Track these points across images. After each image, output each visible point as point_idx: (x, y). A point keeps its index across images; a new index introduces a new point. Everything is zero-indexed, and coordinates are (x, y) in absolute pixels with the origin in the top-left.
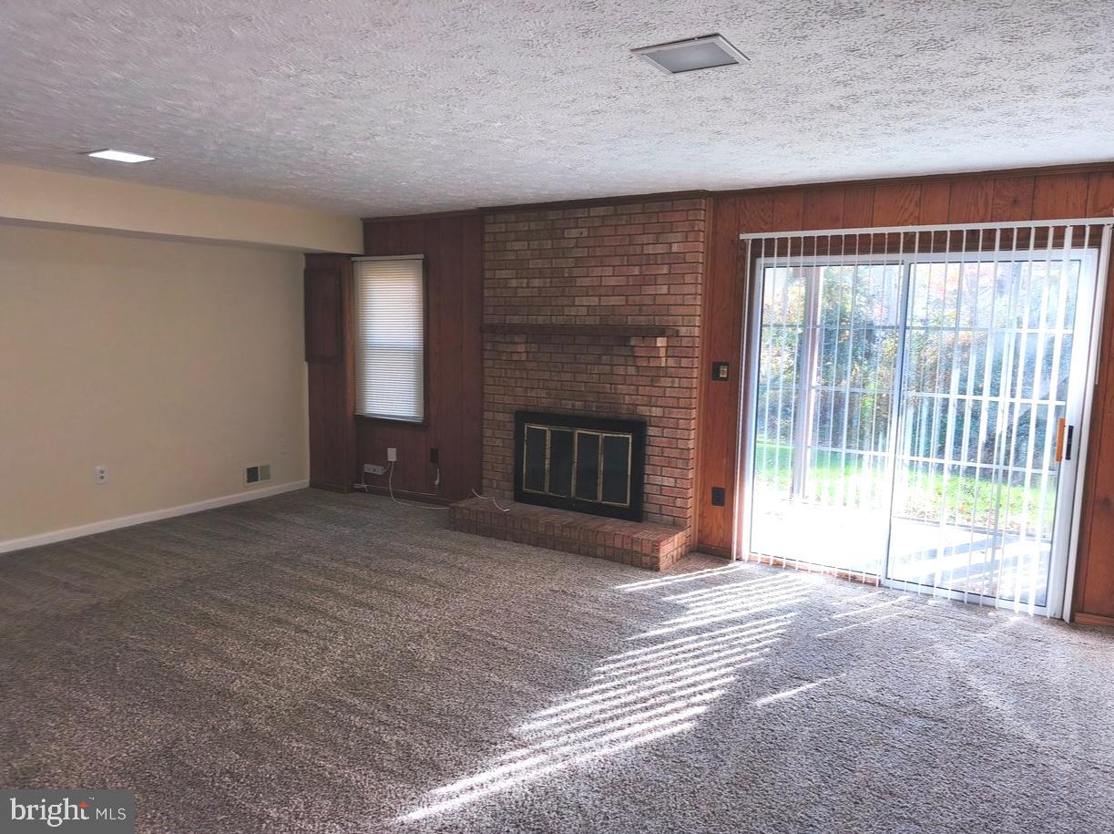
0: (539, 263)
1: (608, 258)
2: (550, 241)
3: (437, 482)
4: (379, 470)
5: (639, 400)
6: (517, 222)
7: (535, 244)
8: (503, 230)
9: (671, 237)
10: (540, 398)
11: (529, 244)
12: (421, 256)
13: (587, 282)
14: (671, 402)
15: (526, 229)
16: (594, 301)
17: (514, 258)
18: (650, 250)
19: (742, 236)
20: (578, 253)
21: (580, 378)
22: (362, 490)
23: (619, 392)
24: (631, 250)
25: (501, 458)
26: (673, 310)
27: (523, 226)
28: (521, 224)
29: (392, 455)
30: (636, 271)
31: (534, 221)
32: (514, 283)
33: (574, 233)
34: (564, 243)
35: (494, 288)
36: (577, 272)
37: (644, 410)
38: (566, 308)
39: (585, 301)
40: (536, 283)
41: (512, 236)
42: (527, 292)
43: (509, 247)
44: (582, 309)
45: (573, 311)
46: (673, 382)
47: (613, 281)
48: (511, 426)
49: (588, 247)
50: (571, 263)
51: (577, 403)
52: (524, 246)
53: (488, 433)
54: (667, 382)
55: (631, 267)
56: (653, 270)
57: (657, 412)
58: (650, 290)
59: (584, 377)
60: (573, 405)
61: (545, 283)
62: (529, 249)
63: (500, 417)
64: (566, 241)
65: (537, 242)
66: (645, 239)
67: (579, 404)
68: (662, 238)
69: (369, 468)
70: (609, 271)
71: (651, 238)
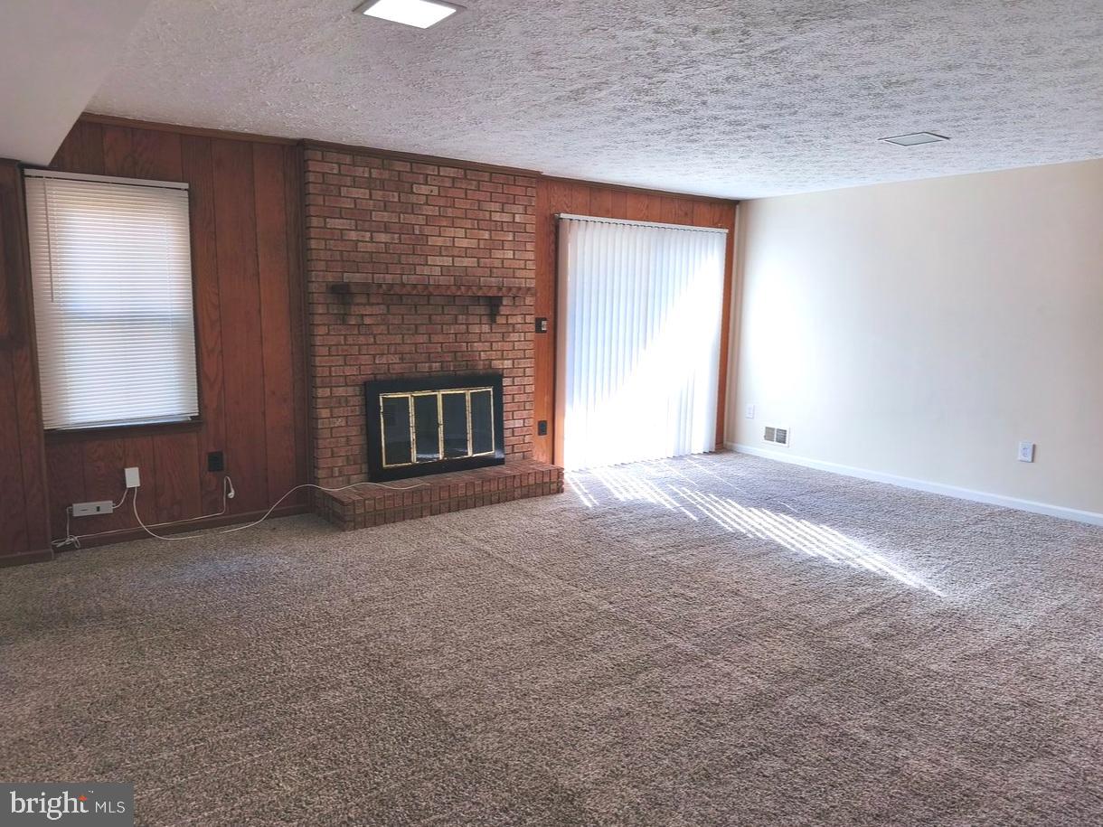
0: (385, 216)
1: (459, 221)
2: (396, 194)
3: (232, 495)
4: (107, 507)
5: (493, 355)
6: (354, 165)
7: (378, 194)
8: (335, 172)
9: (515, 209)
10: (391, 363)
11: (370, 193)
12: (186, 186)
13: (439, 241)
14: (520, 354)
15: (366, 175)
16: (447, 261)
17: (352, 206)
18: (496, 217)
19: (563, 215)
20: (429, 210)
21: (435, 338)
22: (71, 547)
23: (475, 349)
24: (481, 215)
25: (343, 440)
26: (518, 273)
27: (361, 172)
28: (361, 169)
29: (133, 477)
30: (486, 235)
31: (377, 168)
32: (353, 235)
33: (424, 189)
34: (414, 199)
35: (326, 240)
36: (427, 230)
37: (497, 364)
38: (417, 267)
39: (439, 261)
40: (383, 237)
41: (348, 181)
42: (370, 247)
43: (344, 191)
44: (434, 268)
45: (426, 271)
46: (520, 336)
47: (465, 243)
48: (357, 401)
49: (440, 207)
50: (422, 220)
51: (434, 364)
52: (365, 194)
53: (325, 413)
54: (514, 337)
55: (481, 231)
56: (500, 236)
57: (508, 364)
58: (498, 254)
59: (440, 338)
60: (430, 367)
61: (393, 239)
62: (371, 199)
63: (340, 391)
64: (415, 196)
65: (381, 193)
66: (494, 206)
67: (436, 366)
68: (507, 207)
69: (82, 509)
70: (461, 233)
71: (496, 207)
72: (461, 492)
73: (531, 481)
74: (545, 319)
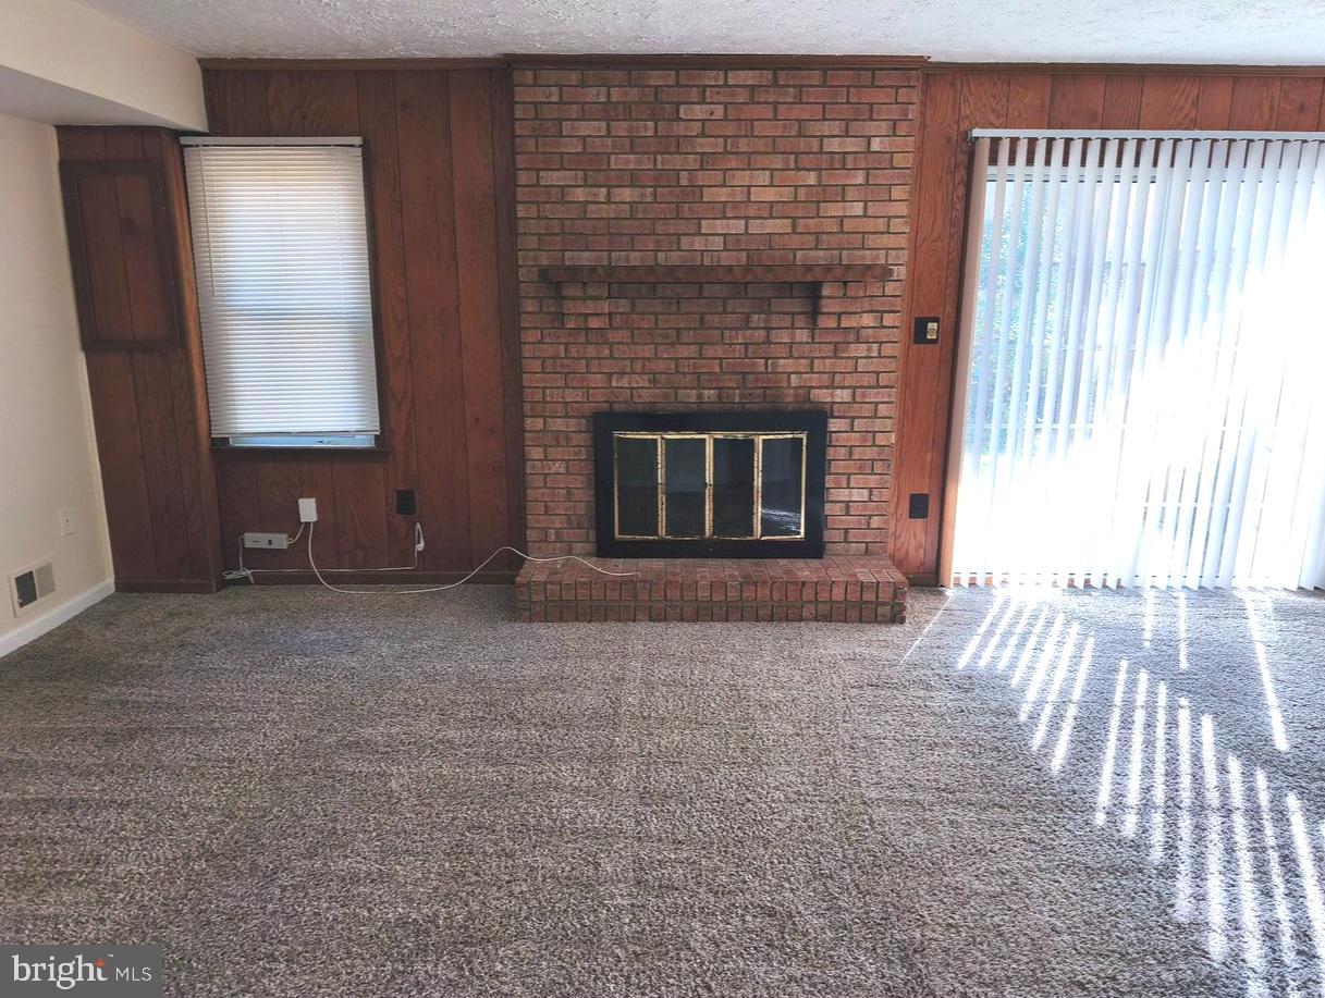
0: (632, 161)
1: (759, 157)
2: (650, 124)
3: (420, 546)
4: (281, 541)
5: (815, 379)
6: (583, 84)
7: (621, 128)
8: (554, 99)
9: (870, 128)
10: (638, 389)
11: (608, 126)
12: (357, 140)
13: (723, 195)
14: (867, 379)
15: (603, 99)
16: (738, 226)
17: (580, 149)
18: (834, 145)
20: (705, 145)
21: (710, 351)
23: (780, 370)
24: (802, 144)
25: (563, 492)
26: (871, 241)
27: (596, 95)
28: (594, 91)
29: (308, 510)
30: (812, 178)
31: (619, 86)
32: (580, 194)
33: (699, 112)
34: (679, 128)
35: (538, 203)
36: (702, 178)
37: (821, 395)
38: (683, 239)
39: (720, 226)
40: (627, 194)
41: (574, 110)
42: (608, 211)
43: (567, 126)
44: (713, 239)
45: (698, 244)
46: (869, 349)
47: (770, 195)
48: (583, 439)
49: (726, 137)
50: (692, 162)
51: (706, 392)
52: (599, 129)
53: (536, 453)
54: (859, 350)
55: (802, 173)
56: (840, 178)
57: (842, 395)
58: (835, 210)
59: (719, 351)
60: (700, 396)
61: (643, 195)
62: (609, 135)
63: (558, 424)
64: (682, 124)
65: (624, 124)
66: (827, 128)
67: (709, 394)
68: (855, 127)
69: (254, 540)
70: (764, 178)
71: (836, 127)
72: (703, 594)
73: (838, 594)
74: (935, 320)
